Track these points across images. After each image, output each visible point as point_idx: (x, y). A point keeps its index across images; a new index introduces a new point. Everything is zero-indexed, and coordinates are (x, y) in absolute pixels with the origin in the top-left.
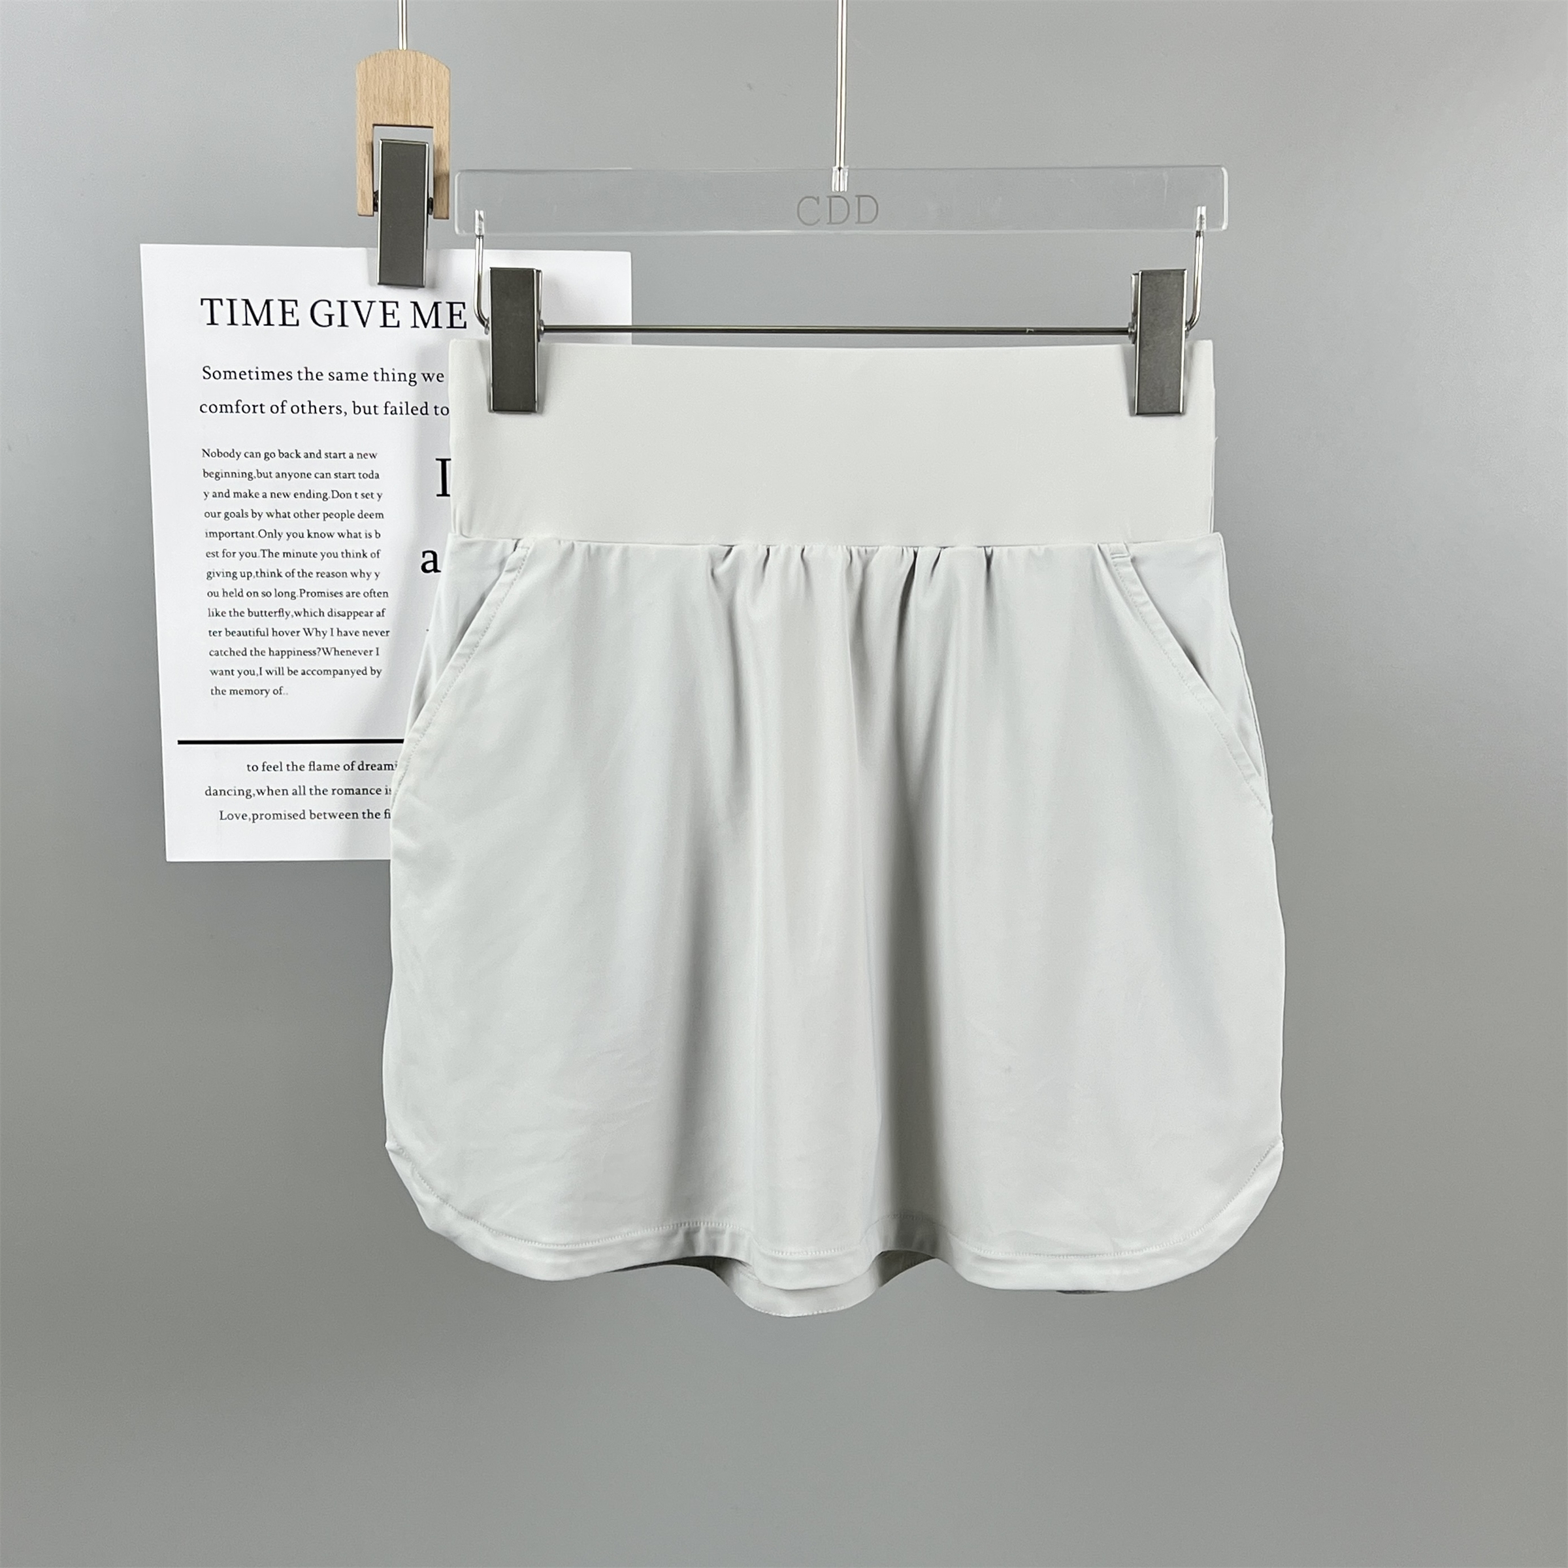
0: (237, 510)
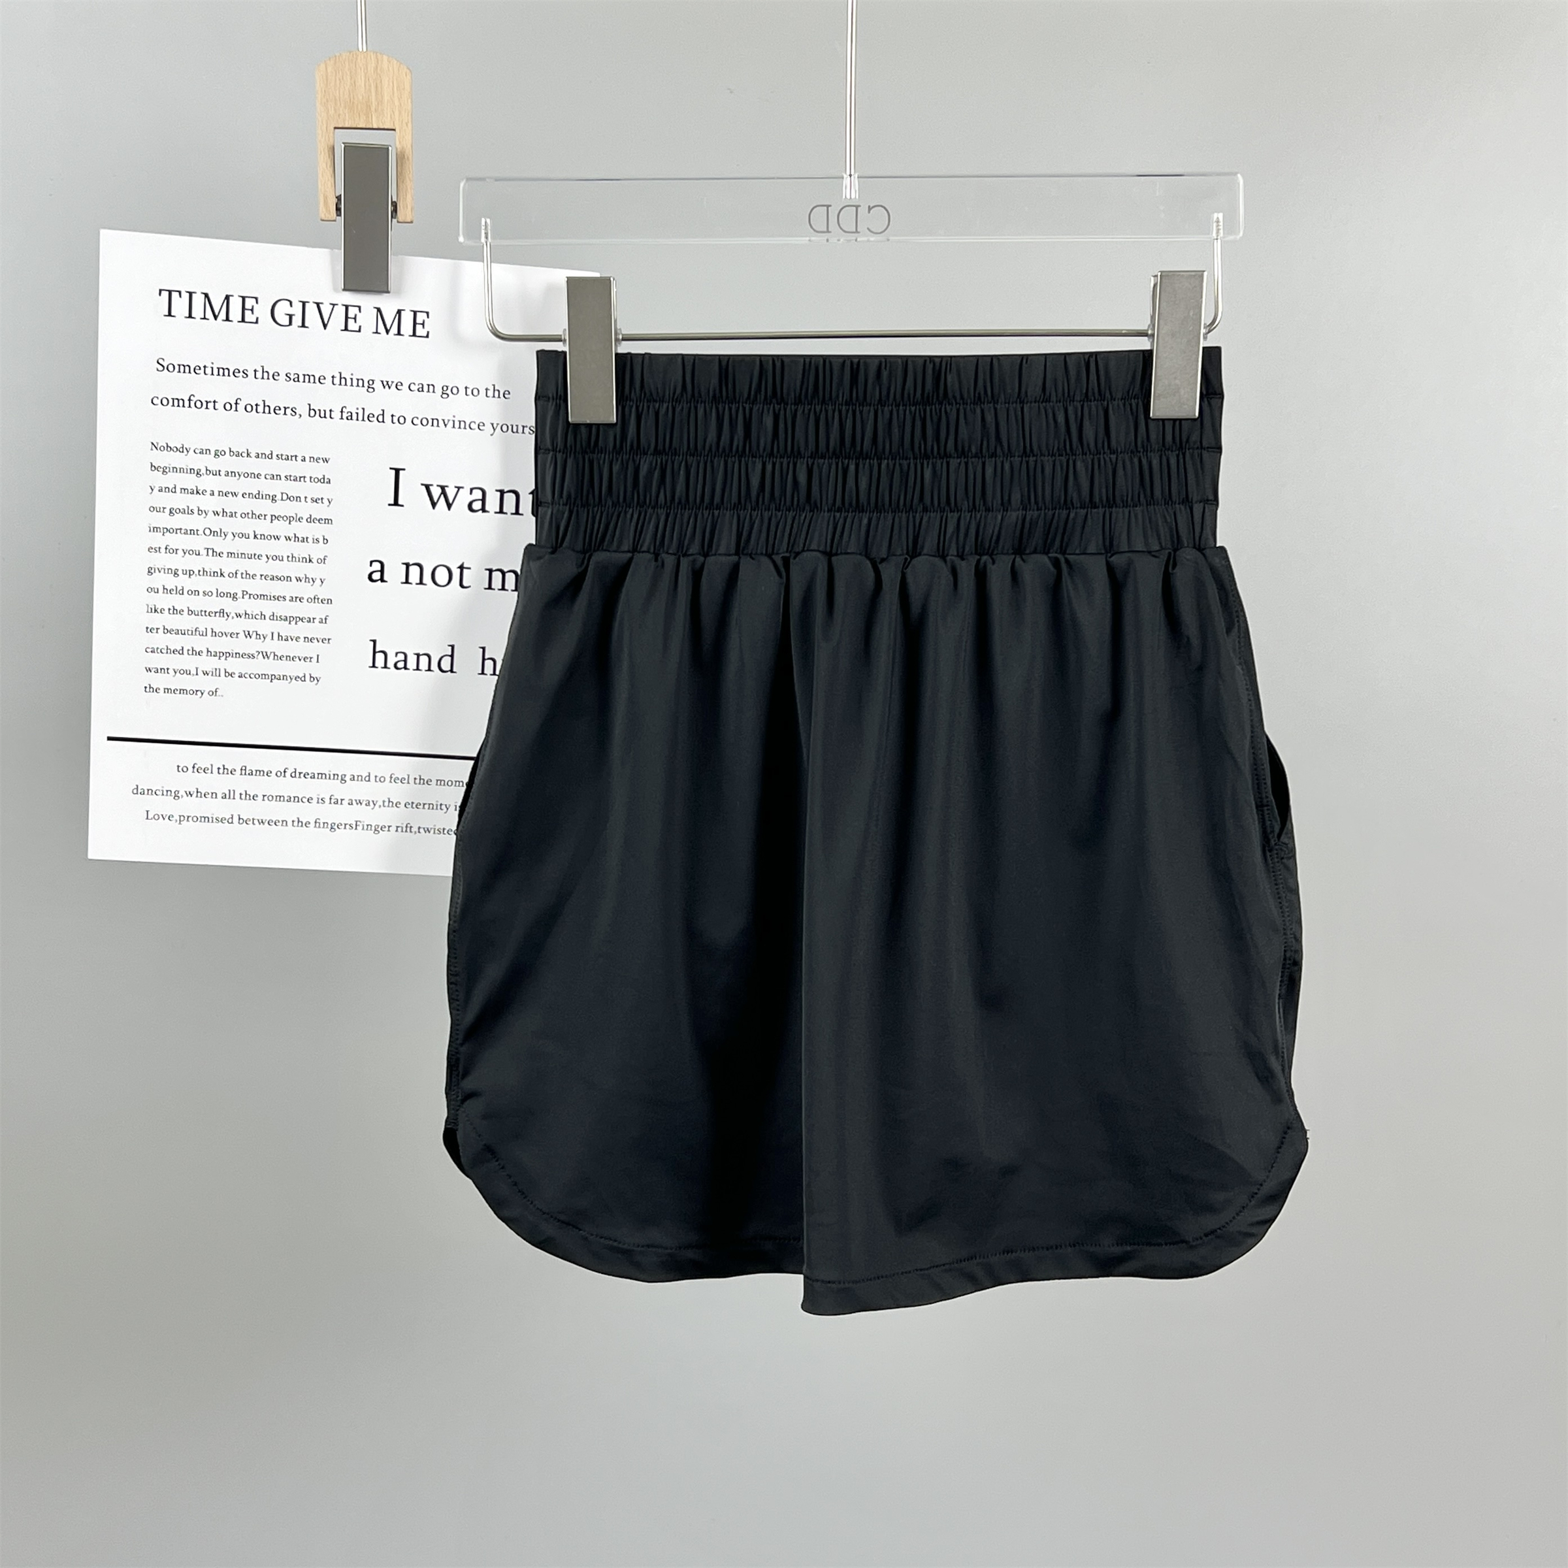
0: (183, 506)
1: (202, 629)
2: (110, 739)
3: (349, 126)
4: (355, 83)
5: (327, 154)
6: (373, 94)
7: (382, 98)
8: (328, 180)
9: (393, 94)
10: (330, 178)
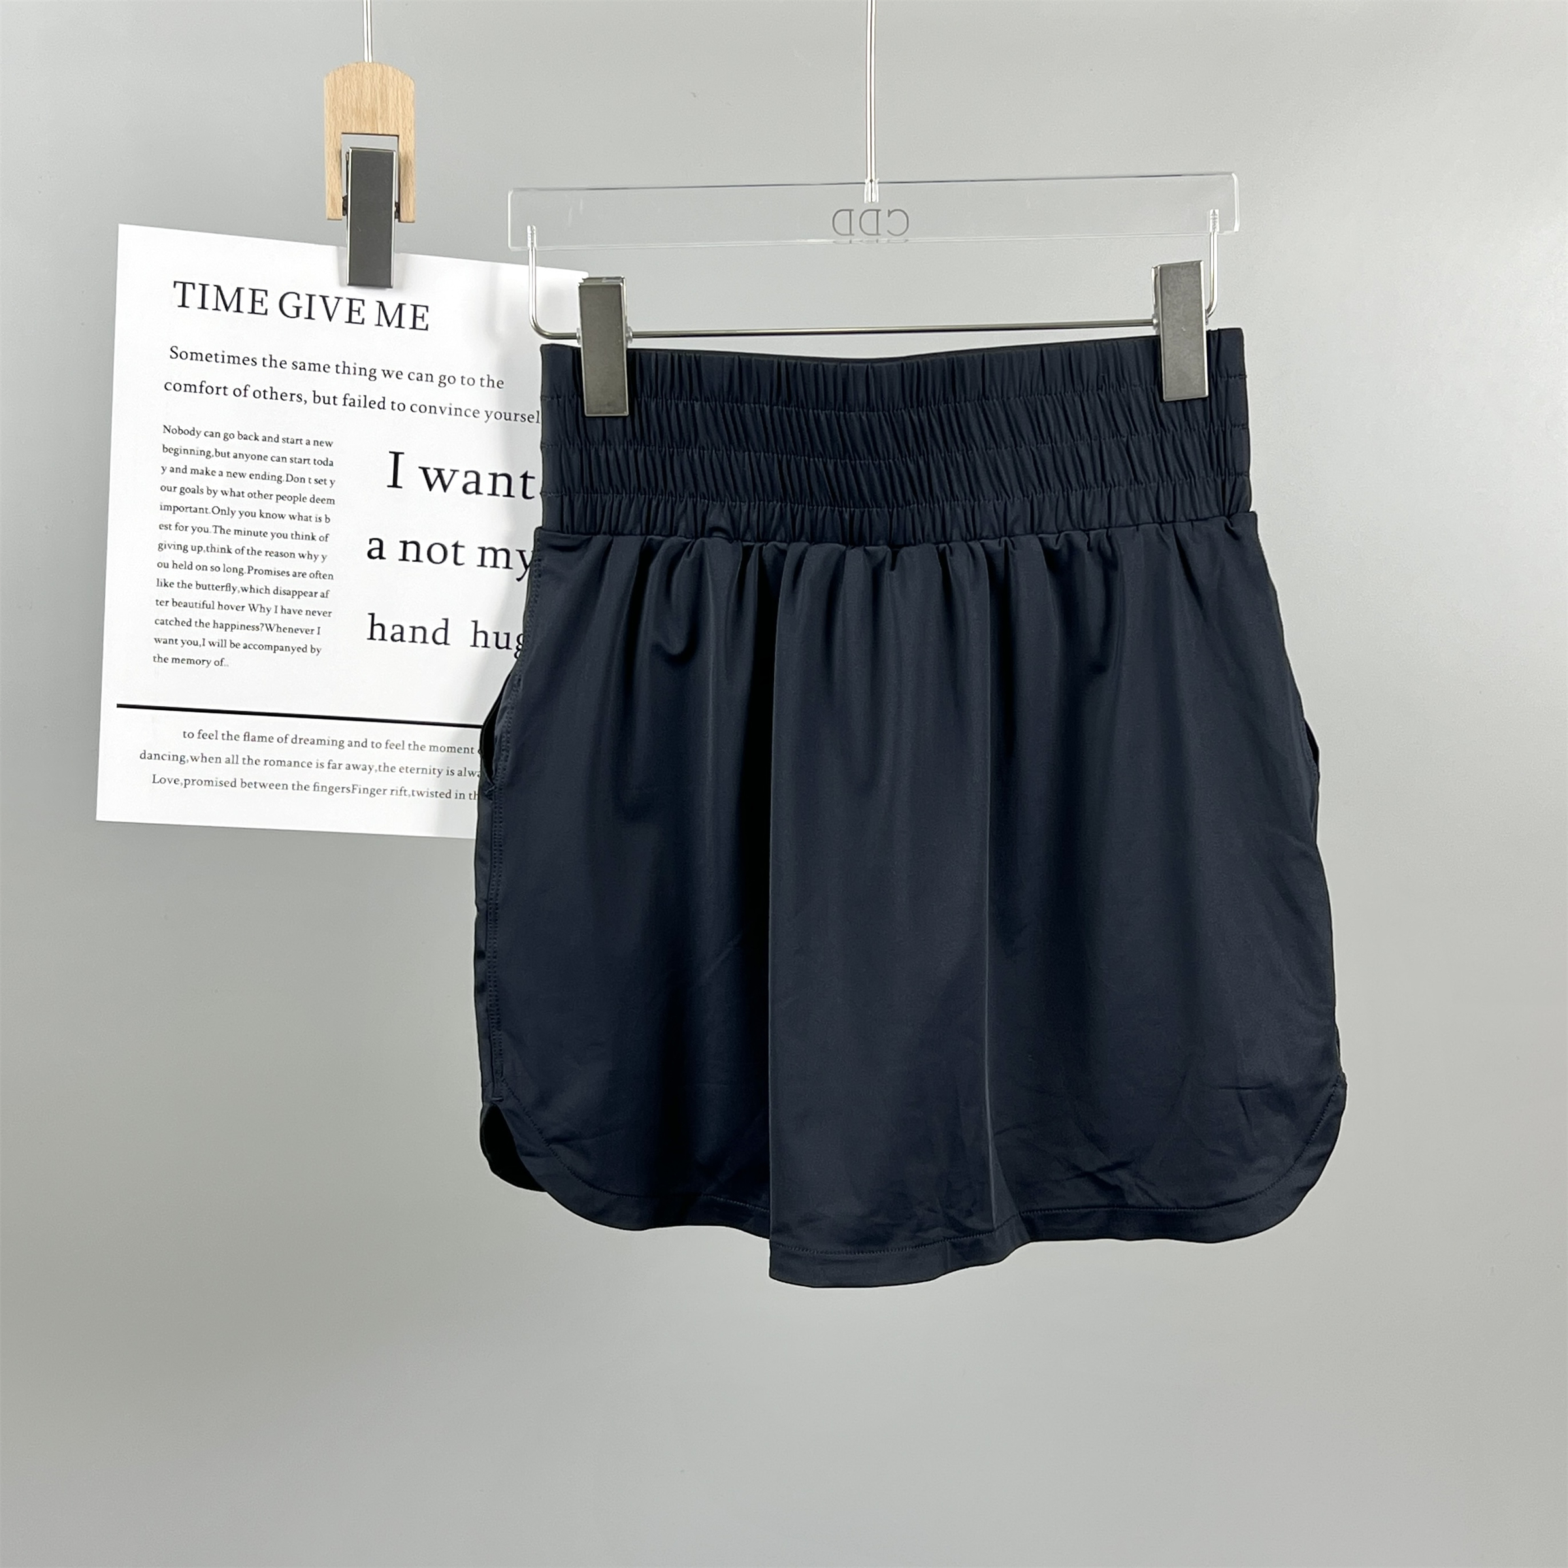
0: (193, 486)
1: (209, 602)
2: (119, 706)
3: (356, 132)
4: (361, 92)
5: (335, 159)
6: (379, 101)
7: (387, 106)
8: (336, 182)
9: (397, 103)
10: (337, 179)
